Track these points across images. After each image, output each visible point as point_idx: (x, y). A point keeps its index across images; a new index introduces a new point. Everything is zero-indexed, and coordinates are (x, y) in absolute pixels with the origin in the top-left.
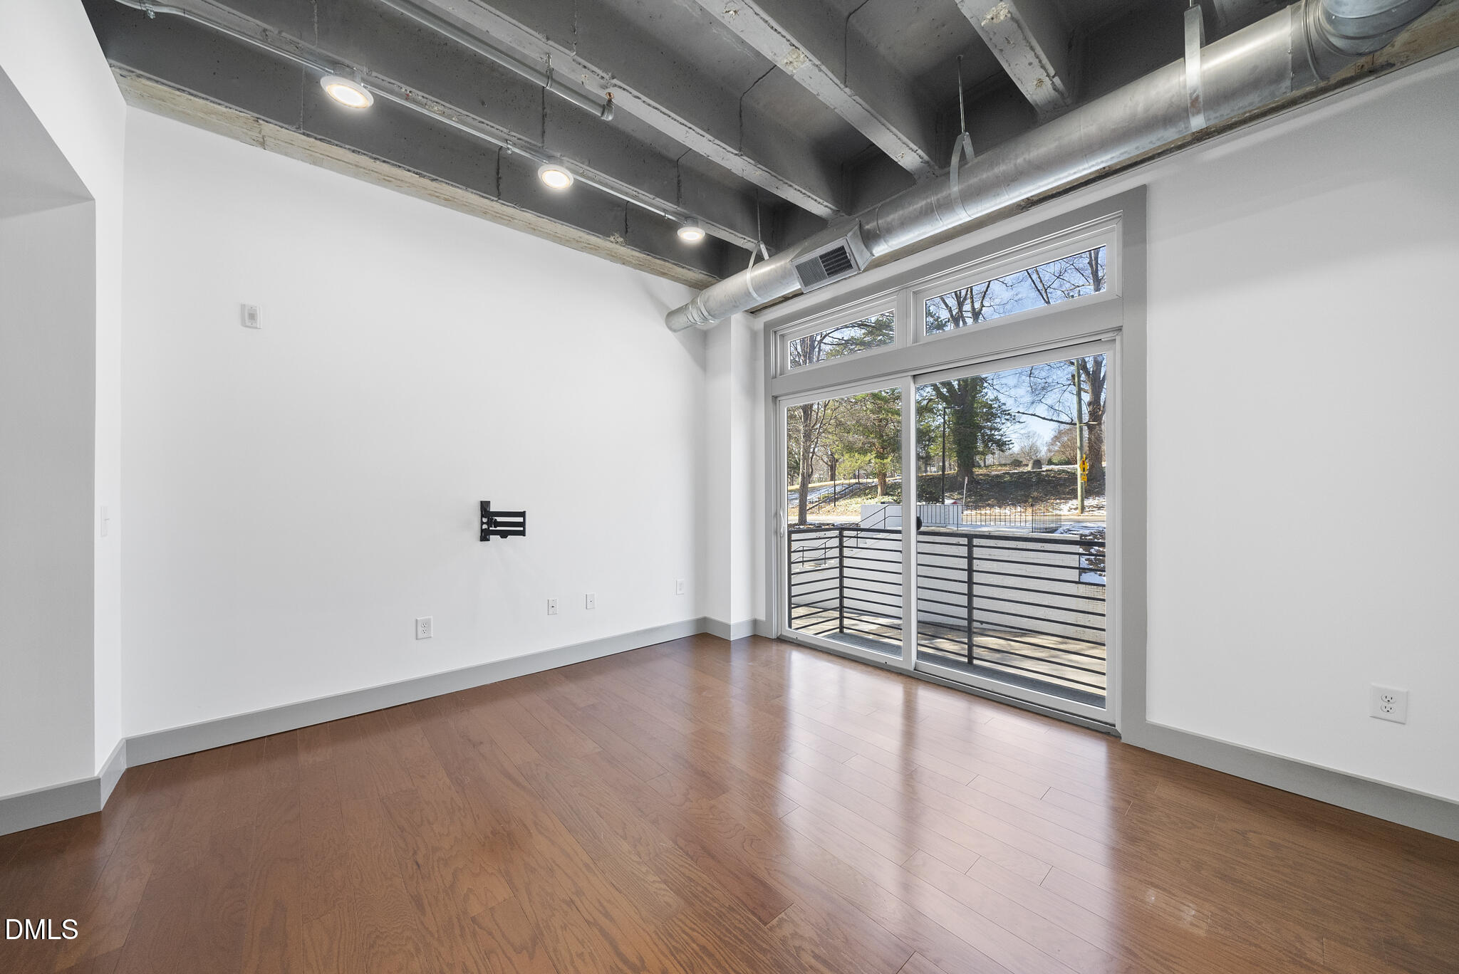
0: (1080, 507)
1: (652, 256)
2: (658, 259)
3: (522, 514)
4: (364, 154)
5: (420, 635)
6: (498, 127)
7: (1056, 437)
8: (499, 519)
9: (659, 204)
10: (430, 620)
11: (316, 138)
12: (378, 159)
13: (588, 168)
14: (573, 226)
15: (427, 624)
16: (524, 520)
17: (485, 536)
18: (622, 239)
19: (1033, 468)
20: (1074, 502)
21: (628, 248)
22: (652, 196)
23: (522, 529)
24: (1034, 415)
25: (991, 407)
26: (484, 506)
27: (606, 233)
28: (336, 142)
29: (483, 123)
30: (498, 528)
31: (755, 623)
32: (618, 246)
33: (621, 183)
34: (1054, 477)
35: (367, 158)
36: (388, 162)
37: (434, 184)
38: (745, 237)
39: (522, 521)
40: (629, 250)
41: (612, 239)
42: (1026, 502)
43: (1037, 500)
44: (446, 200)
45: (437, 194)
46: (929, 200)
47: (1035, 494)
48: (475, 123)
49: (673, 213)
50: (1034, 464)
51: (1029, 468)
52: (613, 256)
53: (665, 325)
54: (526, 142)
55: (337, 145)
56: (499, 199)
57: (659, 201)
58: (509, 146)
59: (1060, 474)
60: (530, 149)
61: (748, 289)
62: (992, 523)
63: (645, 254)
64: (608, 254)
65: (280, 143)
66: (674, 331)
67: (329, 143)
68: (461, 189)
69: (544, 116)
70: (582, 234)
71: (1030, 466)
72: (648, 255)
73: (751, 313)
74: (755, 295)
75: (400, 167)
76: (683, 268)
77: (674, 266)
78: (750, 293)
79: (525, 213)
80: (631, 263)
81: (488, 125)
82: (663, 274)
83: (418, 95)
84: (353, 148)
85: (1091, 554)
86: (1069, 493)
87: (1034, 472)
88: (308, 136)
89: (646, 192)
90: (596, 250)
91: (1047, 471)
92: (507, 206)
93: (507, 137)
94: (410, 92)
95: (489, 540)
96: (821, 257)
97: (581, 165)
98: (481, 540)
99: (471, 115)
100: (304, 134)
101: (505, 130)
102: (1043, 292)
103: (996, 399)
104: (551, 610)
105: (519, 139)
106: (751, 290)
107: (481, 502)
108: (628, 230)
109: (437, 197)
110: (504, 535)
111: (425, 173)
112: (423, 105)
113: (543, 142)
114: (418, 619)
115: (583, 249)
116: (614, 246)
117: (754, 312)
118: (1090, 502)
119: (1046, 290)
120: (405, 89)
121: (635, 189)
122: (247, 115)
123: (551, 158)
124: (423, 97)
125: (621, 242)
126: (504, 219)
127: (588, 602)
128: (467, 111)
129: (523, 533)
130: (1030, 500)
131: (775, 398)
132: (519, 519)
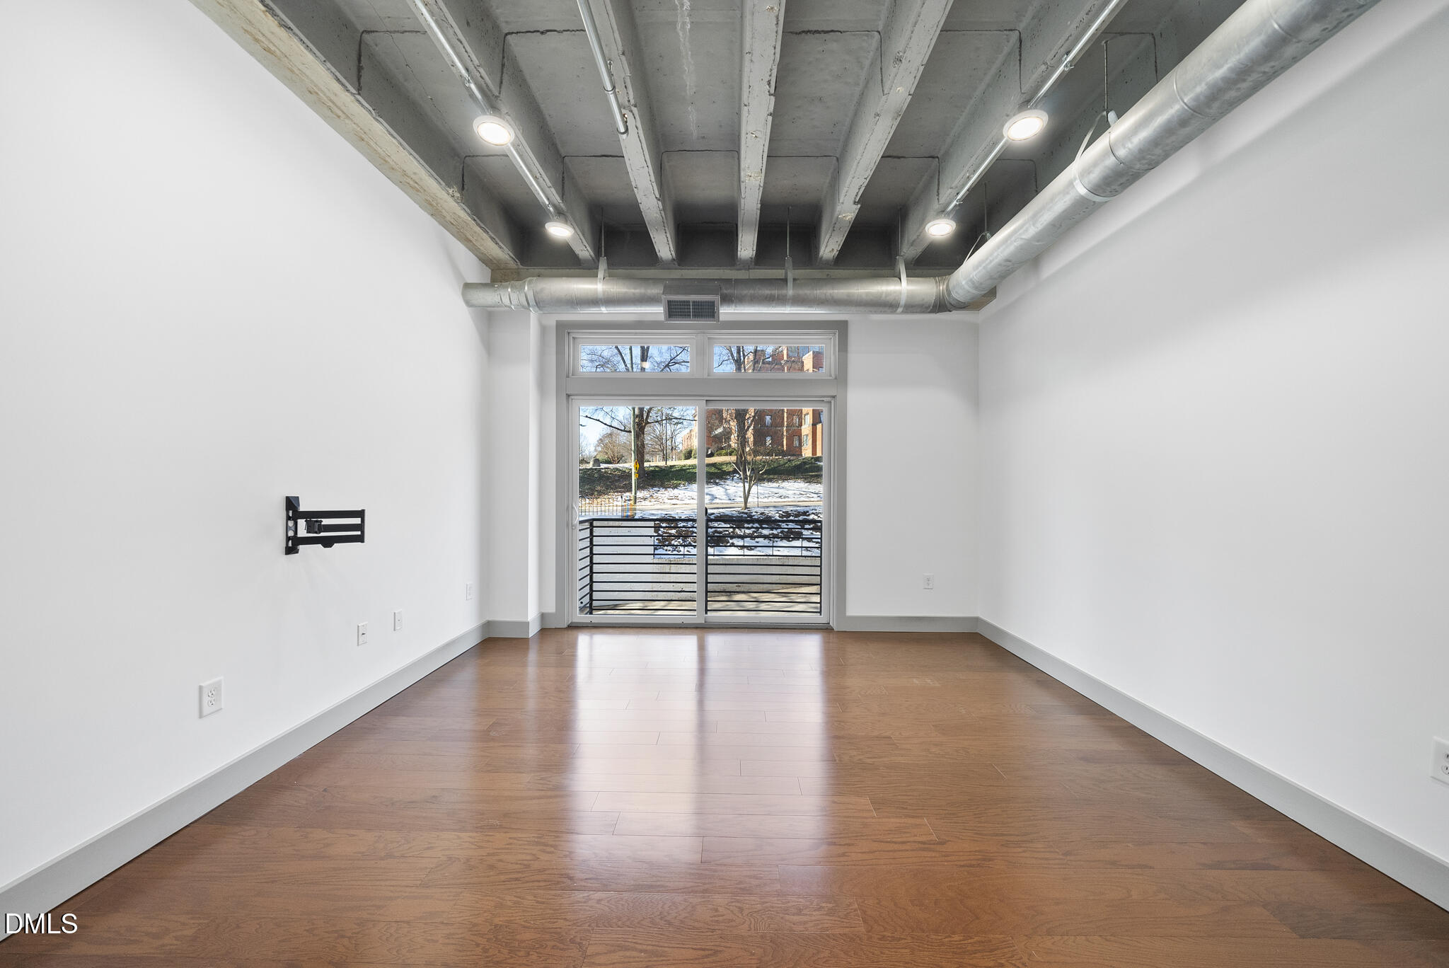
0: (632, 498)
1: (476, 222)
2: (481, 227)
3: (361, 514)
5: (206, 708)
6: (472, 55)
7: (601, 439)
8: (326, 522)
9: (550, 194)
10: (219, 683)
14: (421, 161)
15: (216, 689)
16: (363, 521)
17: (293, 545)
18: (459, 195)
19: (594, 465)
20: (628, 494)
21: (461, 206)
23: (359, 533)
24: (598, 420)
26: (291, 504)
27: (449, 182)
30: (322, 534)
31: (543, 617)
32: (448, 199)
34: (610, 474)
38: (587, 246)
39: (360, 523)
40: (456, 207)
41: (451, 191)
42: (592, 494)
43: (600, 493)
45: (261, 38)
46: (773, 292)
47: (599, 488)
48: (453, 38)
49: (555, 206)
50: (595, 462)
51: (591, 466)
52: (431, 204)
53: (460, 294)
56: (359, 94)
57: (551, 191)
59: (615, 472)
61: (597, 298)
62: (583, 514)
63: (470, 216)
64: (427, 200)
66: (468, 304)
68: (317, 57)
70: (422, 172)
71: (592, 463)
72: (474, 220)
77: (489, 239)
78: (597, 302)
79: (375, 123)
80: (445, 218)
81: (464, 47)
82: (466, 240)
85: (659, 535)
86: (623, 487)
87: (596, 469)
90: (418, 191)
91: (605, 468)
92: (362, 106)
93: (473, 69)
95: (298, 552)
96: (694, 302)
98: (287, 551)
101: (476, 62)
104: (361, 638)
105: (481, 77)
106: (601, 300)
107: (286, 498)
108: (465, 187)
109: (257, 40)
110: (328, 543)
111: (280, 14)
114: (202, 684)
116: (444, 196)
118: (640, 494)
125: (458, 198)
126: (333, 112)
127: (396, 622)
129: (360, 539)
130: (596, 493)
131: (568, 396)
132: (357, 521)
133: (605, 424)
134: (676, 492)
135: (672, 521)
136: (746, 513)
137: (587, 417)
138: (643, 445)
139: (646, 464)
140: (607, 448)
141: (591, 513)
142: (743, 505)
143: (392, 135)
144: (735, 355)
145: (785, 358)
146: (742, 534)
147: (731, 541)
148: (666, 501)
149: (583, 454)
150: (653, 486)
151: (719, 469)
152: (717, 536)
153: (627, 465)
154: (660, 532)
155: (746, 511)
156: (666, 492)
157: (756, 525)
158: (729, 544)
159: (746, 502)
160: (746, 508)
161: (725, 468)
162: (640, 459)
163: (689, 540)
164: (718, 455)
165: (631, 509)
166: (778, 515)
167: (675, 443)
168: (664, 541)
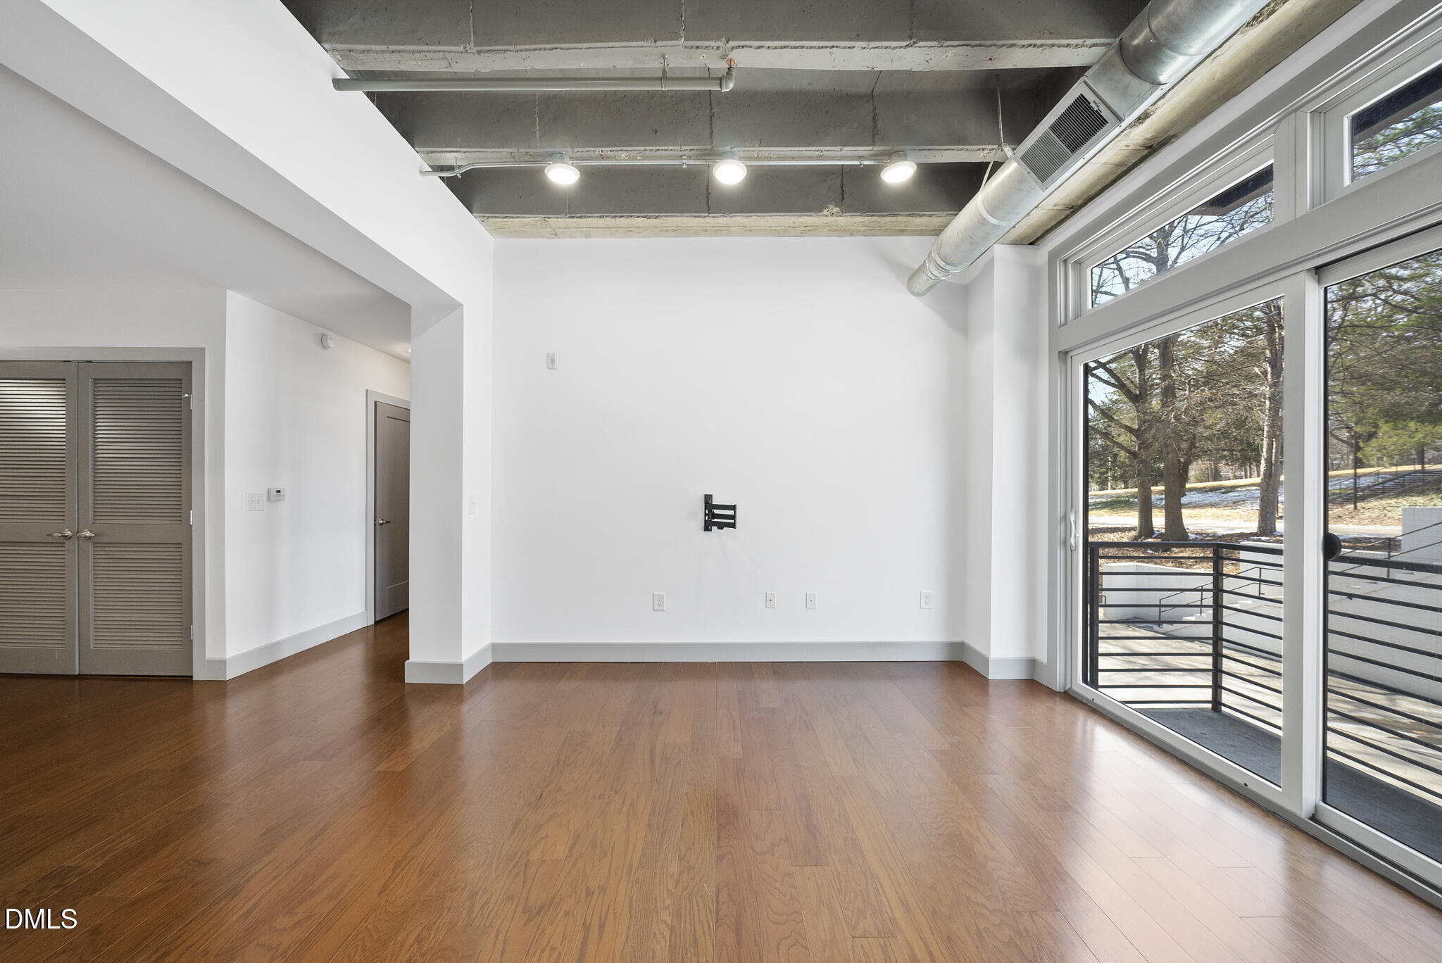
1: (878, 216)
2: (887, 216)
3: (733, 508)
4: (607, 216)
5: (656, 607)
6: (671, 148)
9: (850, 153)
10: (663, 595)
11: (577, 218)
12: (616, 216)
13: (760, 149)
14: (781, 214)
15: (661, 598)
17: (707, 528)
18: (838, 209)
21: (847, 216)
22: (838, 148)
23: (733, 521)
26: (708, 498)
27: (817, 208)
28: (589, 215)
29: (658, 150)
30: (715, 520)
31: (1032, 663)
32: (835, 218)
33: (798, 148)
35: (610, 219)
36: (623, 216)
37: (658, 221)
38: (984, 147)
39: (734, 514)
40: (849, 217)
41: (825, 212)
44: (674, 230)
45: (665, 229)
48: (653, 153)
49: (868, 157)
52: (836, 230)
53: (908, 292)
54: (697, 150)
55: (590, 217)
56: (709, 213)
57: (849, 151)
58: (684, 161)
60: (704, 155)
61: (982, 216)
63: (868, 216)
64: (830, 230)
65: (563, 230)
66: (918, 295)
67: (585, 217)
68: (677, 216)
69: (711, 117)
70: (793, 219)
72: (872, 216)
73: (1030, 244)
74: (993, 221)
75: (631, 216)
76: (921, 216)
77: (910, 218)
78: (984, 219)
79: (735, 218)
80: (859, 231)
81: (662, 150)
82: (902, 232)
83: (607, 151)
84: (600, 215)
88: (573, 217)
89: (830, 146)
92: (718, 217)
93: (681, 153)
94: (602, 151)
95: (711, 530)
96: (1053, 129)
97: (753, 149)
98: (705, 530)
99: (648, 148)
100: (570, 217)
101: (678, 148)
104: (769, 603)
105: (690, 150)
106: (985, 215)
107: (705, 495)
108: (845, 196)
109: (667, 231)
110: (721, 526)
111: (649, 214)
112: (614, 158)
113: (712, 143)
114: (655, 593)
115: (802, 234)
116: (830, 219)
117: (1034, 240)
120: (598, 151)
121: (818, 148)
122: (539, 218)
123: (722, 155)
124: (611, 151)
125: (837, 212)
126: (723, 230)
127: (809, 602)
128: (644, 146)
129: (733, 526)
131: (1065, 353)
132: (732, 513)
143: (748, 217)
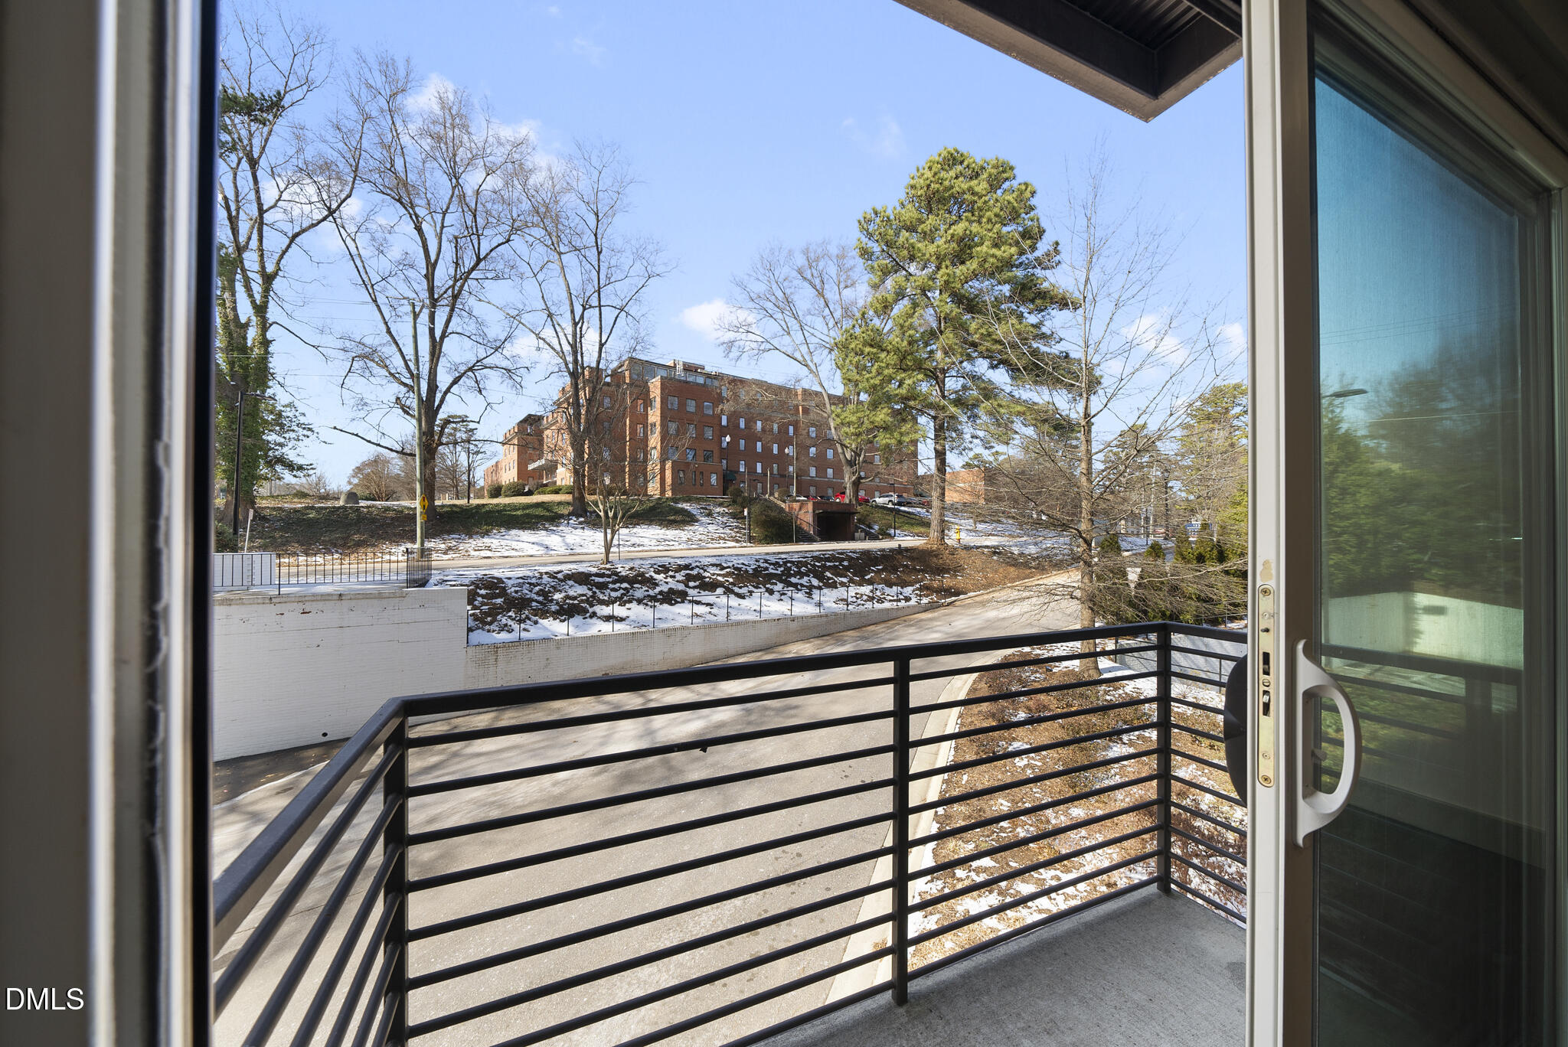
0: (417, 550)
7: (359, 466)
19: (347, 502)
20: (410, 544)
24: (357, 435)
25: (280, 415)
34: (377, 515)
47: (356, 537)
50: (348, 497)
51: (341, 503)
59: (383, 512)
71: (343, 499)
87: (351, 508)
91: (368, 507)
102: (369, 287)
103: (290, 405)
118: (430, 544)
119: (372, 285)
130: (349, 545)
133: (369, 442)
134: (487, 540)
135: (494, 586)
136: (609, 569)
137: (335, 428)
138: (433, 474)
139: (437, 503)
140: (369, 481)
141: (337, 579)
142: (603, 556)
144: (571, 366)
145: (627, 381)
146: (606, 598)
147: (591, 610)
148: (473, 553)
149: (328, 488)
150: (449, 533)
151: (548, 511)
152: (569, 604)
153: (406, 503)
154: (476, 603)
155: (608, 566)
156: (470, 541)
157: (625, 585)
158: (588, 615)
159: (608, 552)
160: (608, 562)
161: (556, 509)
162: (429, 492)
163: (526, 612)
164: (539, 493)
165: (423, 569)
166: (652, 569)
167: (474, 477)
168: (483, 620)
